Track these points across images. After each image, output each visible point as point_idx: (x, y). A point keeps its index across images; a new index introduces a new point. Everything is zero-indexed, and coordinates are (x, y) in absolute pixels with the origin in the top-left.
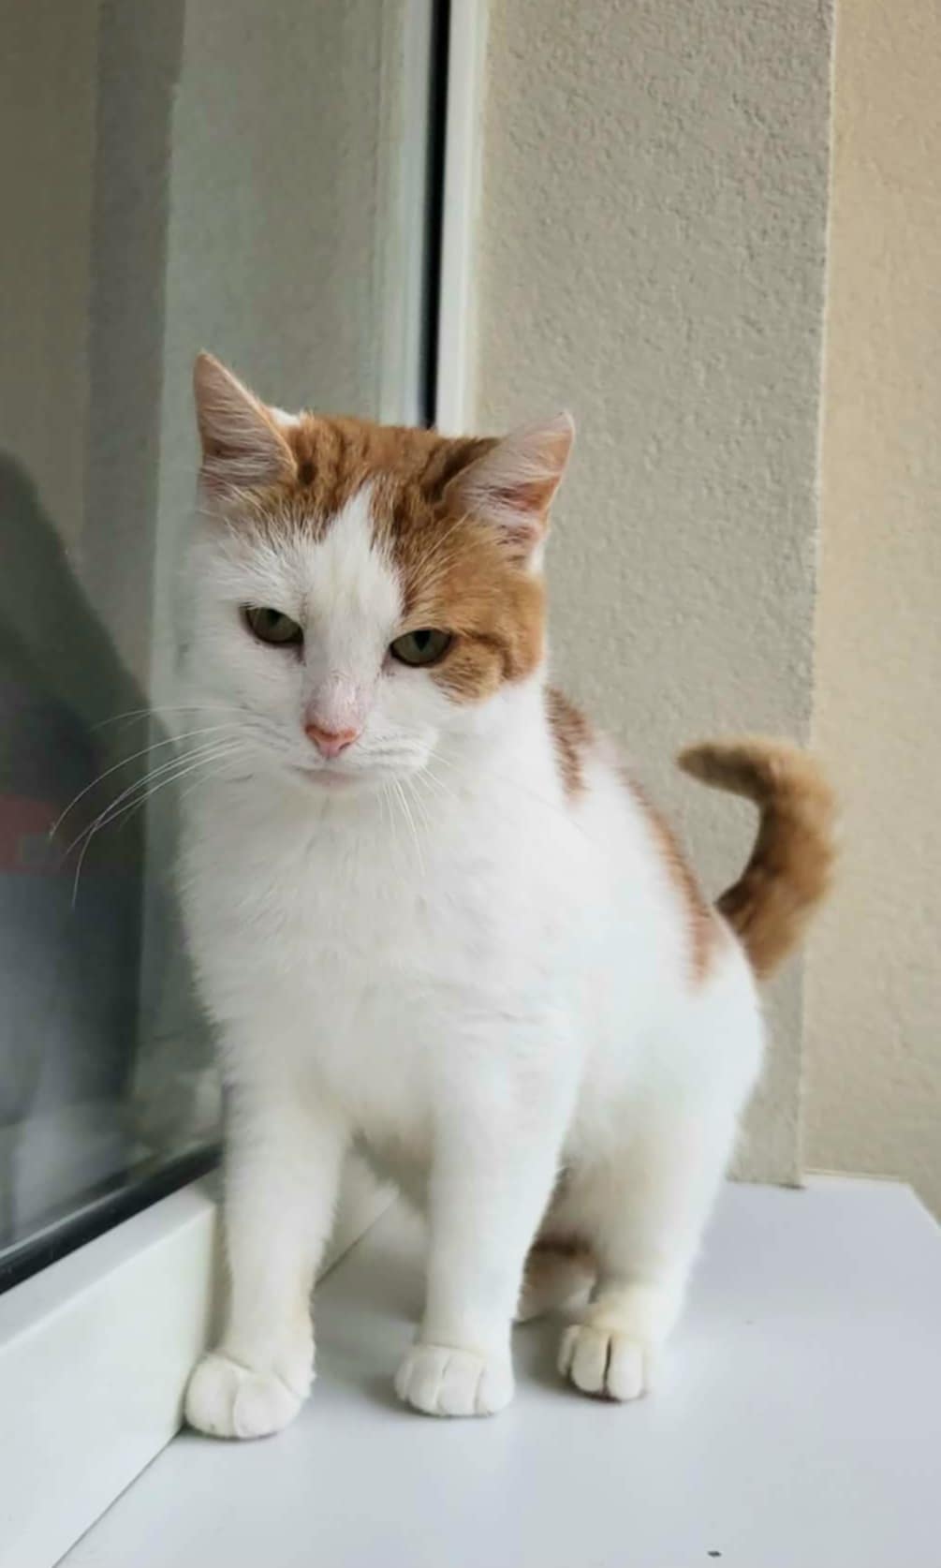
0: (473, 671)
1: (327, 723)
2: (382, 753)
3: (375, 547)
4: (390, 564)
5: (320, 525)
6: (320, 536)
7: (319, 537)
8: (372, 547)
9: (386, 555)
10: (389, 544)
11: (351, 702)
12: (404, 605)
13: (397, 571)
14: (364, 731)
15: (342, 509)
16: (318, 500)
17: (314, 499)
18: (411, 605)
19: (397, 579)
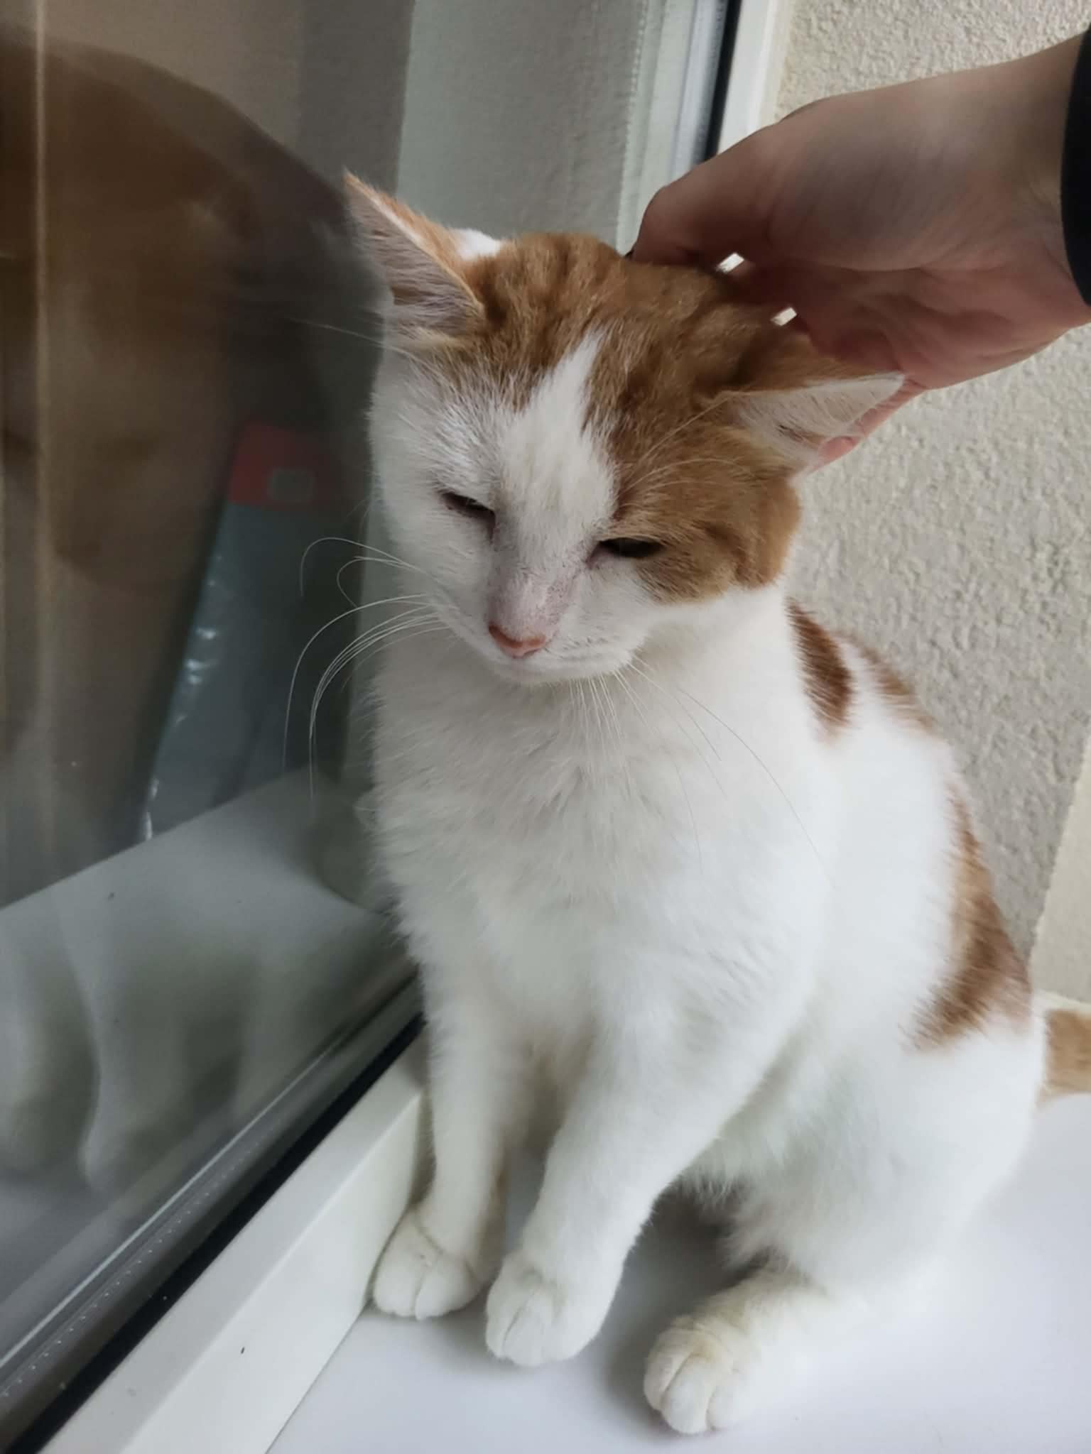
0: (691, 568)
1: (510, 629)
2: (573, 659)
3: (589, 425)
4: (606, 455)
5: (525, 380)
6: (523, 398)
7: (521, 402)
8: (584, 427)
9: (603, 439)
10: (610, 425)
11: (540, 606)
12: (617, 507)
13: (613, 465)
14: (554, 635)
15: (554, 366)
16: (524, 347)
17: (519, 344)
18: (625, 507)
19: (611, 475)
